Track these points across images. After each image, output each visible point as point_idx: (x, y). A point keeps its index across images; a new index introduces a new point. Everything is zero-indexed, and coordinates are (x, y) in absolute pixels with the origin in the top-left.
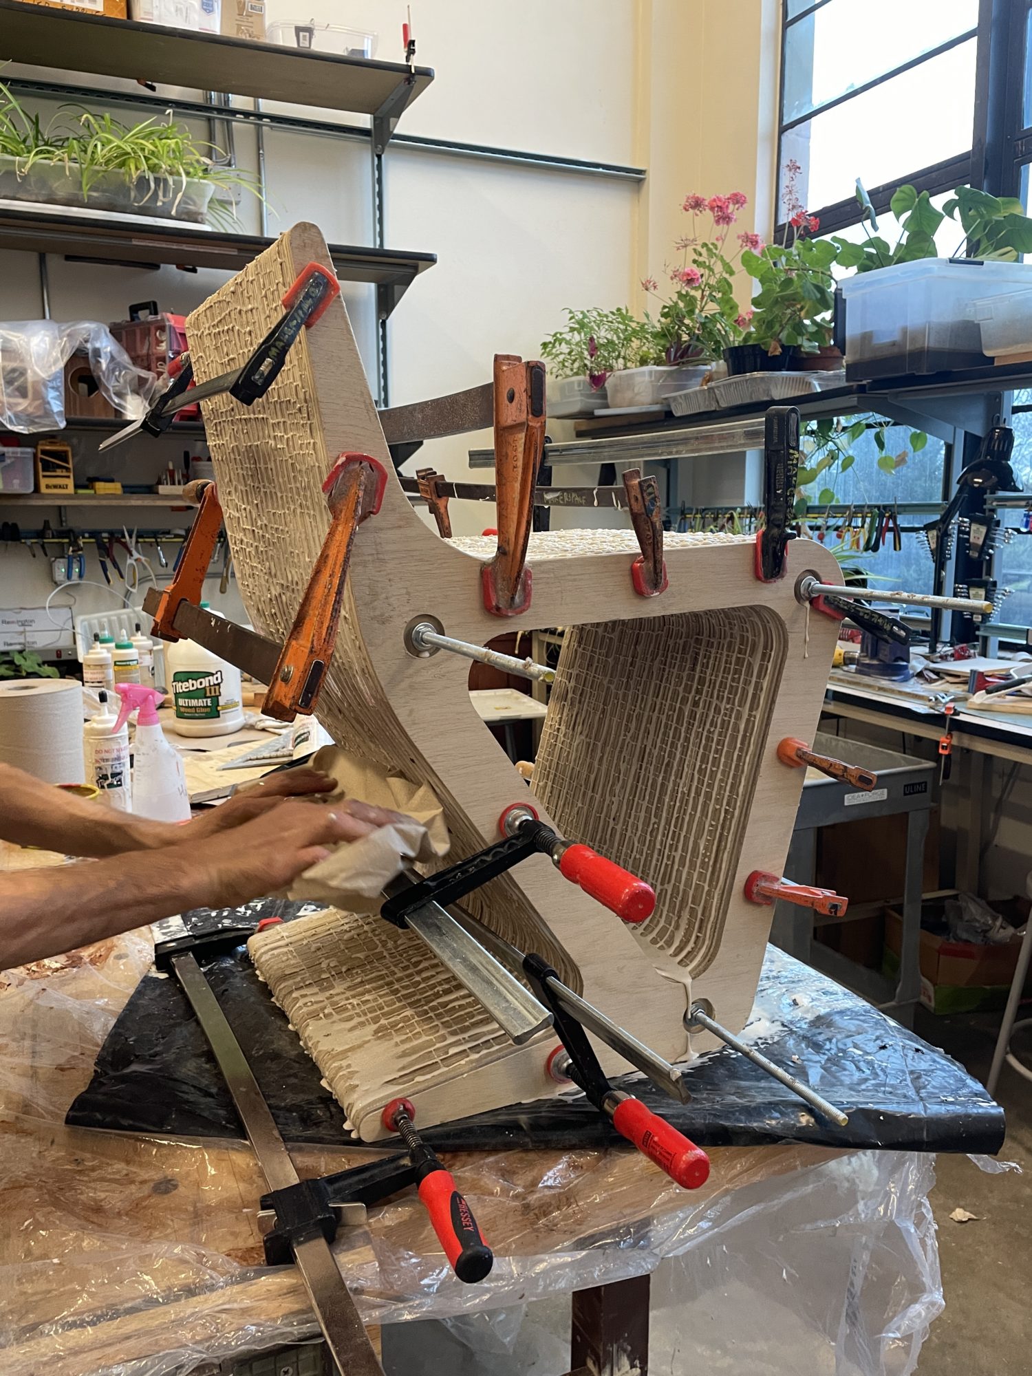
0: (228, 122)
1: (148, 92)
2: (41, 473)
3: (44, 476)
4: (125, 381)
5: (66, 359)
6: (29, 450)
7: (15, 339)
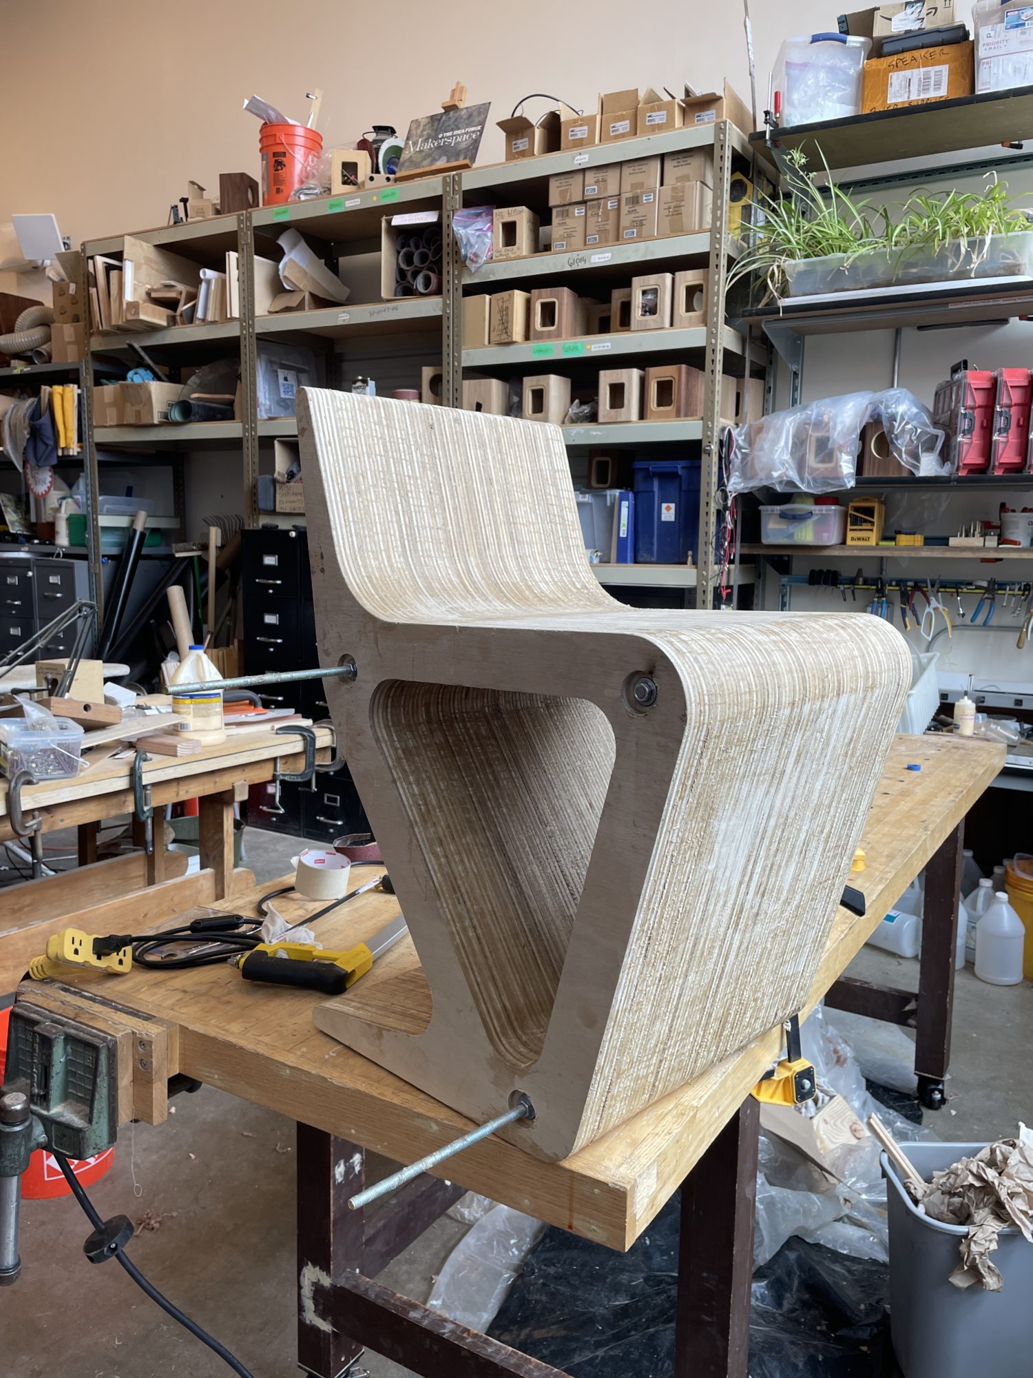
1: (1013, 152)
2: (849, 527)
3: (851, 530)
4: (919, 441)
5: (863, 425)
7: (828, 412)
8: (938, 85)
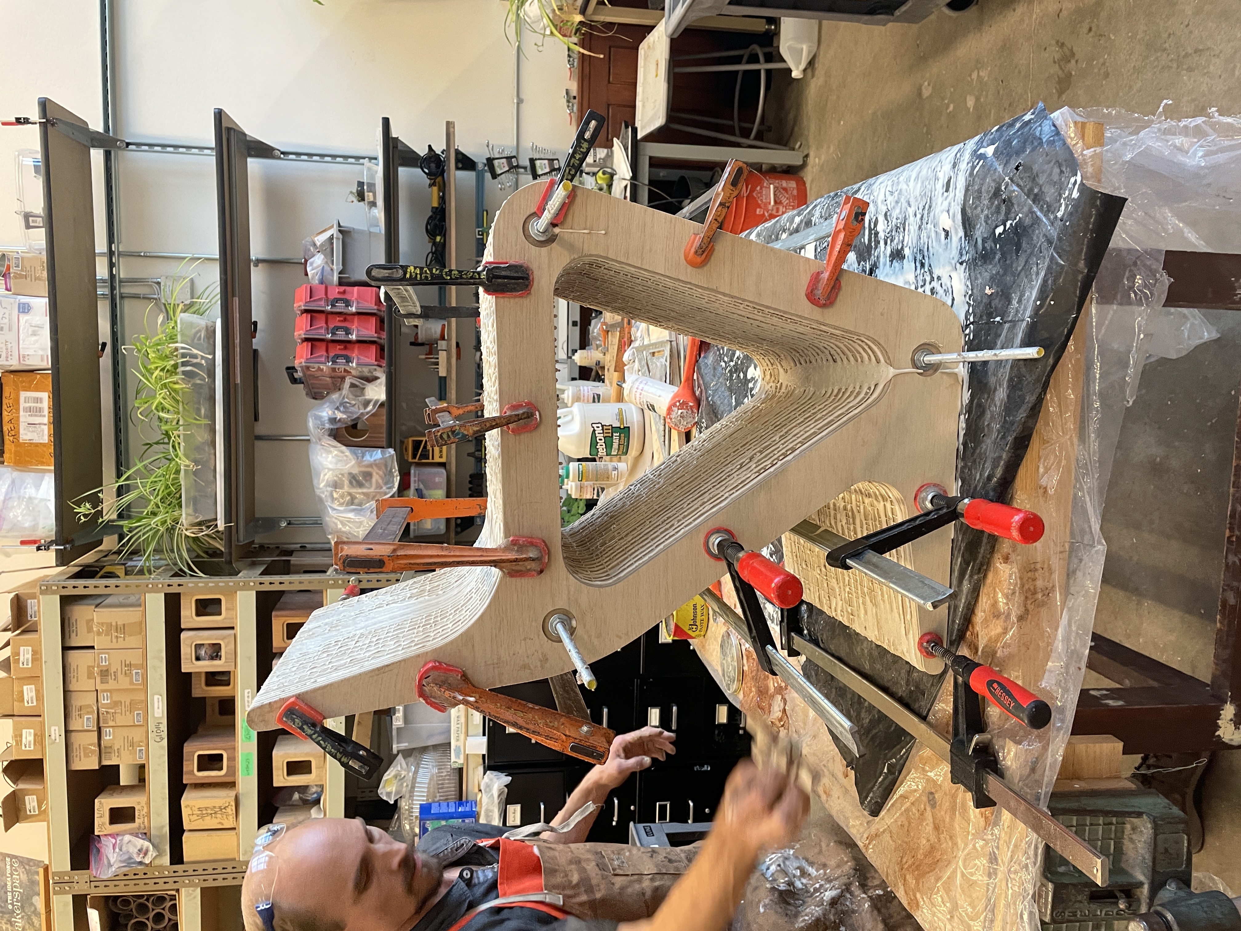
0: (121, 281)
1: (108, 348)
2: (430, 461)
3: (433, 459)
4: (354, 400)
5: (339, 445)
6: (412, 471)
7: (326, 477)
8: (38, 400)
